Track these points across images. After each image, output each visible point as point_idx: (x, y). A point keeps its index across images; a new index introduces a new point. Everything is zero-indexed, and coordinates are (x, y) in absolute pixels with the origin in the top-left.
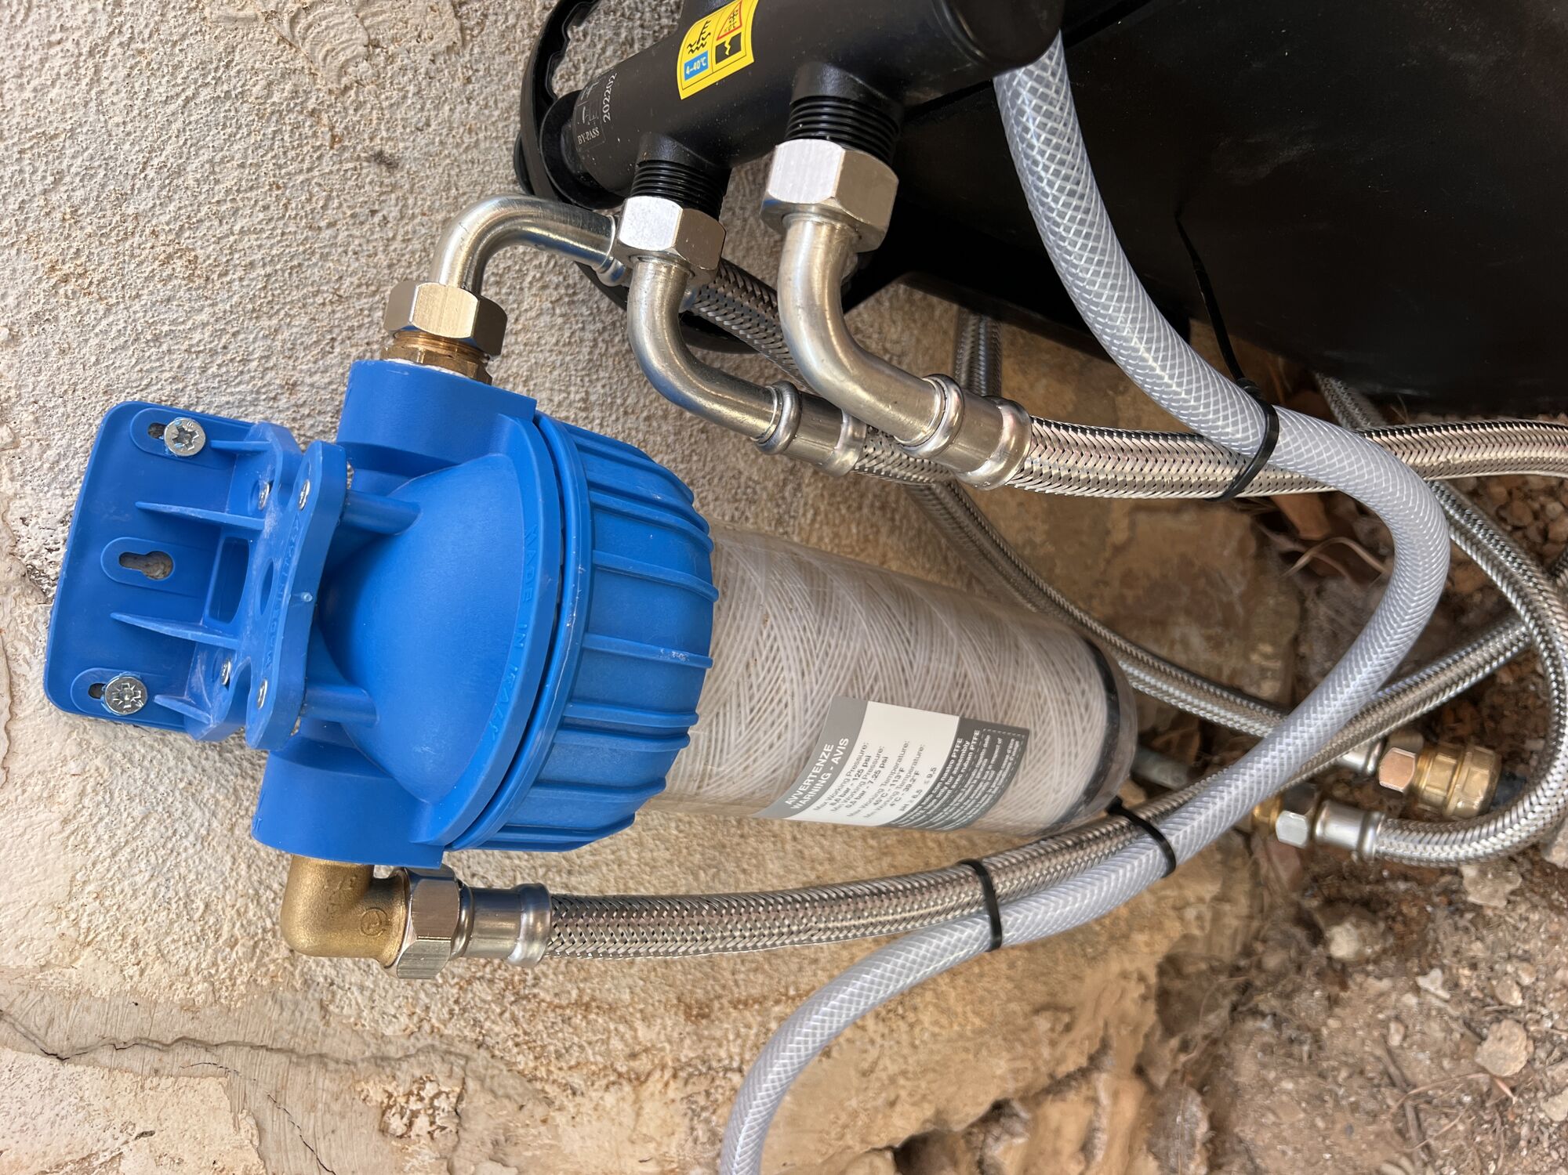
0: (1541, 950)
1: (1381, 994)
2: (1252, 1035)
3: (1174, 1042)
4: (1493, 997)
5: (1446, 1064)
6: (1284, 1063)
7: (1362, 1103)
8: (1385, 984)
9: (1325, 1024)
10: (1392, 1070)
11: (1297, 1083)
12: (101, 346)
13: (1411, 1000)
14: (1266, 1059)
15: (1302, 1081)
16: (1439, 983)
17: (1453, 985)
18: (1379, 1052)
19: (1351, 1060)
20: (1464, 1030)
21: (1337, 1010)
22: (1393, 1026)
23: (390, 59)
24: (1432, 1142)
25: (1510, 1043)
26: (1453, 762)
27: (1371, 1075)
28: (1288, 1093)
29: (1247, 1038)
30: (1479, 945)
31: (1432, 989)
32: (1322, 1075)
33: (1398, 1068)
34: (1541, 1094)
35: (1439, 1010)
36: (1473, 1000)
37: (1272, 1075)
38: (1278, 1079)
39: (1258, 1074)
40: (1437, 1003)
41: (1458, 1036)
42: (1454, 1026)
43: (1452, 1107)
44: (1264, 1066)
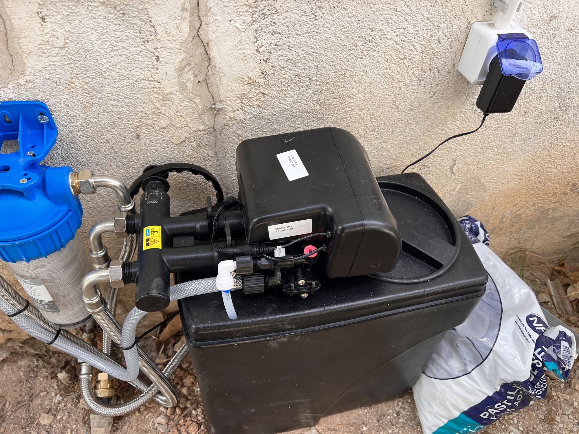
0: (73, 419)
1: (53, 387)
2: (32, 361)
3: (21, 345)
4: (59, 412)
5: (39, 407)
6: (27, 371)
7: (23, 392)
8: (56, 387)
9: (41, 377)
10: (34, 396)
11: (23, 375)
12: (58, 95)
13: (53, 394)
14: (26, 367)
15: (24, 377)
16: (59, 400)
17: (59, 403)
18: (38, 391)
19: (33, 386)
20: (49, 408)
21: (45, 379)
22: (45, 393)
23: (163, 132)
24: (18, 410)
25: (48, 420)
26: (108, 388)
27: (31, 391)
28: (19, 374)
29: (30, 360)
30: (70, 405)
31: (57, 398)
32: (27, 380)
33: (35, 397)
34: (37, 430)
35: (52, 402)
36: (57, 408)
37: (22, 369)
38: (22, 371)
39: (22, 366)
40: (54, 401)
41: (47, 407)
42: (49, 406)
43: (29, 412)
44: (24, 366)
